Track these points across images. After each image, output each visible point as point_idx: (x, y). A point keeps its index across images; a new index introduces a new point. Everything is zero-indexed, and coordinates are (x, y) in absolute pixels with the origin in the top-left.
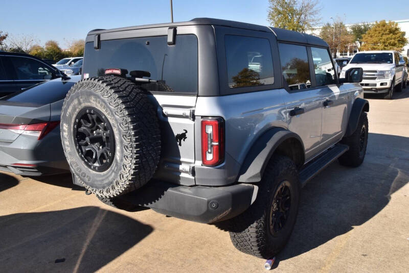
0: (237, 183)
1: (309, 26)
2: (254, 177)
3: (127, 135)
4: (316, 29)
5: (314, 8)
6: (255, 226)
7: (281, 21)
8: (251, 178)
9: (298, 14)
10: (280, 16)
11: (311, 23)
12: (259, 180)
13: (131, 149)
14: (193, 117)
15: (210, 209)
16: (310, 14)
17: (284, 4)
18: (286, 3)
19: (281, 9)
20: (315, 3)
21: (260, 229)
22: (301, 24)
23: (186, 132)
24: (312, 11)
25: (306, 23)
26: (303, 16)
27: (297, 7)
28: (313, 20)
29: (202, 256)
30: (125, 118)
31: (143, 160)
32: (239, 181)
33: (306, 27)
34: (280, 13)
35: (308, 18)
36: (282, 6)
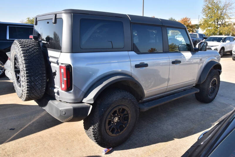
0: (81, 102)
1: (228, 16)
2: (90, 100)
3: (23, 70)
4: (232, 19)
5: (233, 5)
6: (92, 128)
7: (209, 14)
8: (88, 101)
9: (221, 9)
10: (209, 10)
11: (229, 15)
12: (92, 102)
13: (24, 77)
14: (58, 63)
15: (62, 114)
16: (230, 9)
17: (213, 3)
18: (214, 3)
19: (210, 6)
20: (233, 2)
21: (95, 130)
22: (223, 16)
23: (56, 71)
24: (230, 7)
25: (226, 15)
26: (224, 10)
27: (221, 5)
28: (231, 13)
29: (77, 140)
30: (22, 61)
31: (32, 84)
32: (83, 101)
33: (226, 17)
34: (209, 9)
35: (228, 11)
36: (212, 5)
